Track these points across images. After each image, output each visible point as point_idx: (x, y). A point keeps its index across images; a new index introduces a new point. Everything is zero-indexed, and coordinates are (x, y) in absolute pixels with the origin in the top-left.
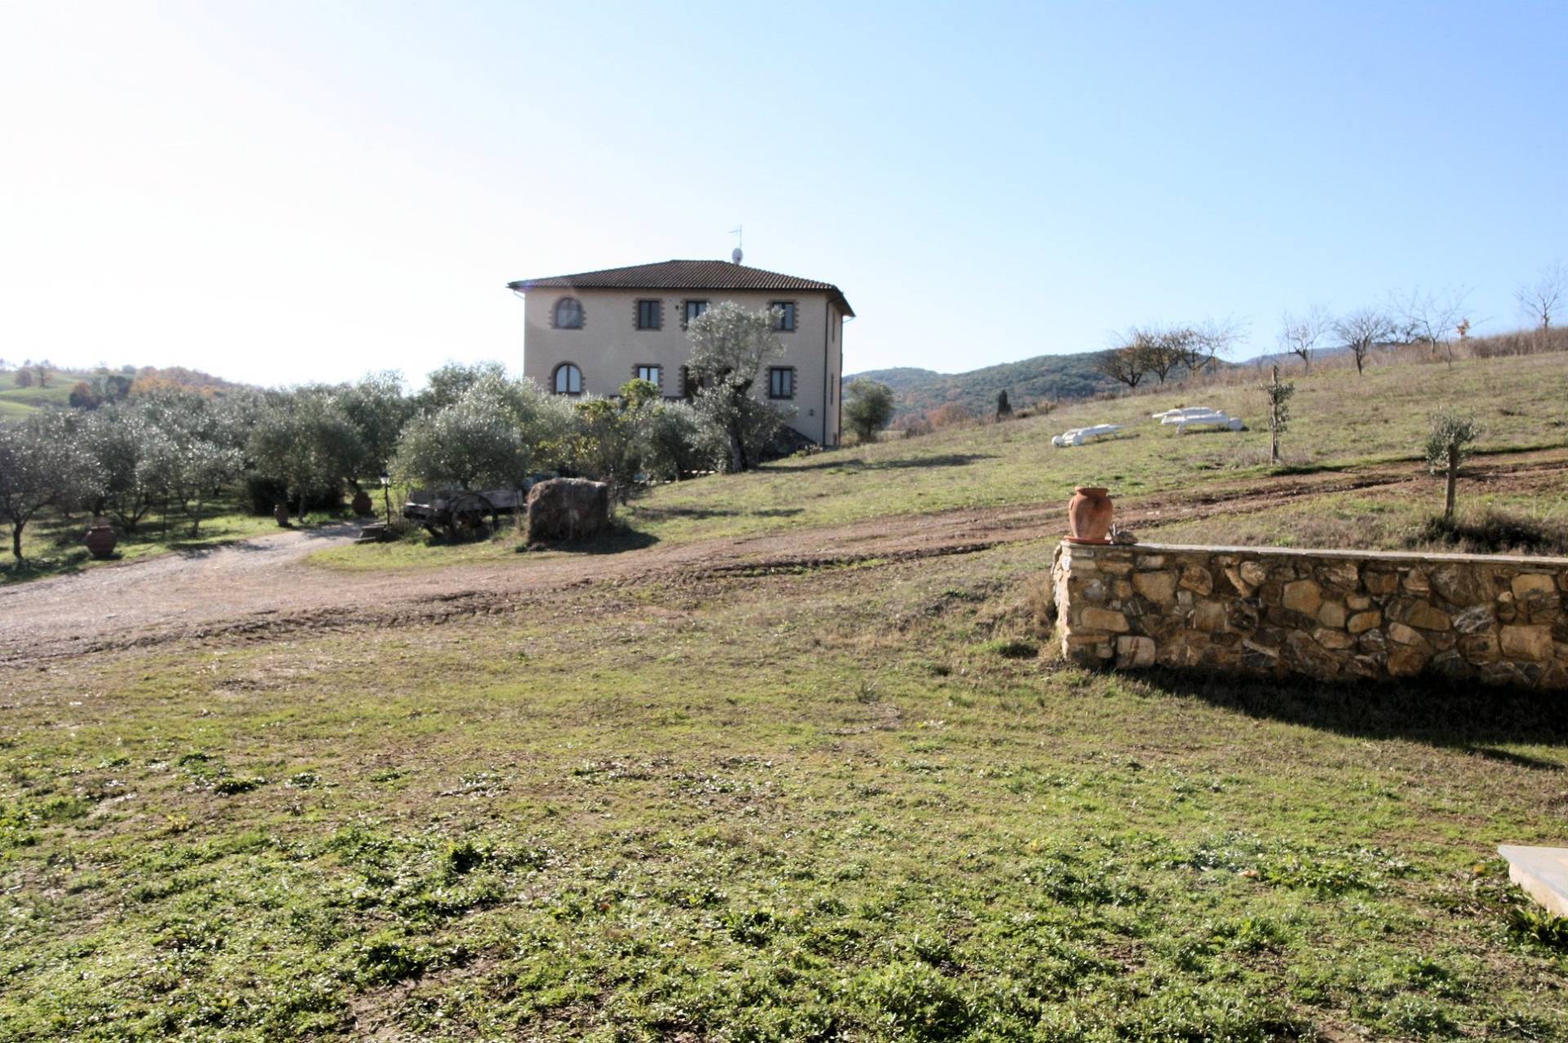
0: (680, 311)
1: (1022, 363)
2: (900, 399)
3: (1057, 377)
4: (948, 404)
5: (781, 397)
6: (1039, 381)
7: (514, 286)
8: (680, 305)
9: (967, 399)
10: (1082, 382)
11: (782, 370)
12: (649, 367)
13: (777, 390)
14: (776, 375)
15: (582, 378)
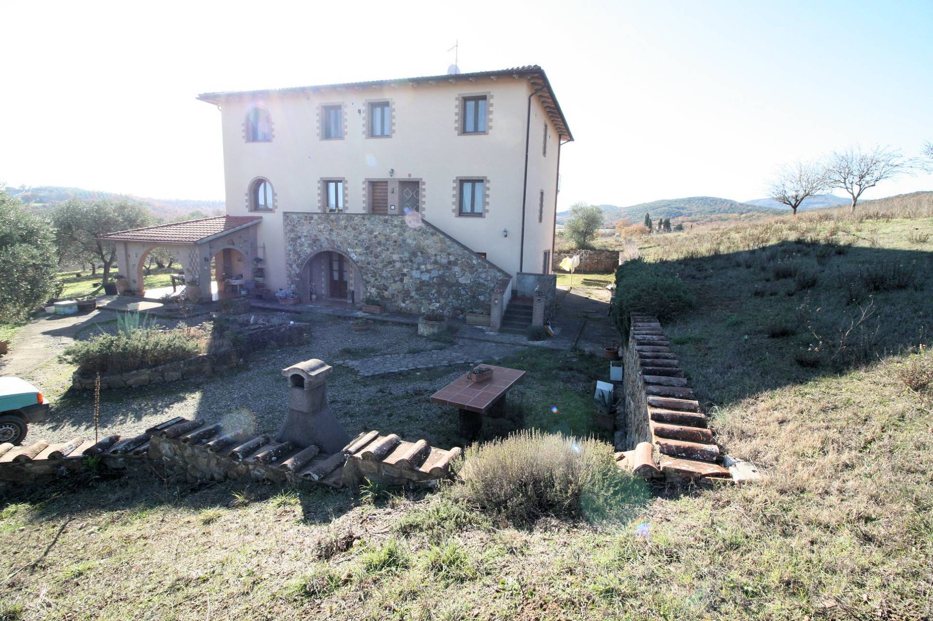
0: (363, 115)
1: (652, 203)
2: (606, 218)
3: (666, 208)
4: (622, 219)
5: (473, 214)
6: (659, 210)
7: (206, 98)
8: (363, 108)
9: (630, 217)
10: (677, 210)
11: (474, 181)
12: (337, 182)
13: (467, 208)
14: (467, 187)
15: (274, 194)
